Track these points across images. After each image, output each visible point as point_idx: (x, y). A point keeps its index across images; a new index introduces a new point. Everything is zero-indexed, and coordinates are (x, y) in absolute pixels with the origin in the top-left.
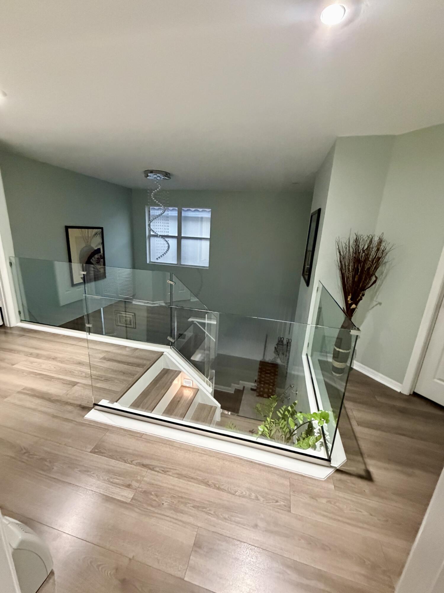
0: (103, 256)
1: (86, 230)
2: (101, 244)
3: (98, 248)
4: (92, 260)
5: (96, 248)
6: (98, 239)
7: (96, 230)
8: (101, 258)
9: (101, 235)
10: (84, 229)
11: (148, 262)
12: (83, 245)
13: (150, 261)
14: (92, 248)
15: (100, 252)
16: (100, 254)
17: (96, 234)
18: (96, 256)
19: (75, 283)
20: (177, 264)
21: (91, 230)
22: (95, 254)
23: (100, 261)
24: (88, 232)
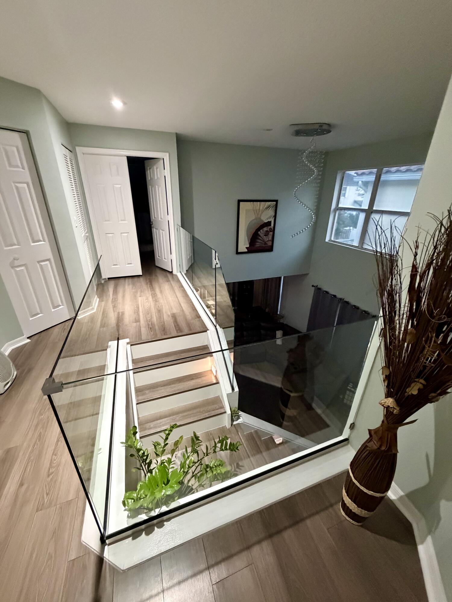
0: (273, 229)
1: (258, 203)
2: (273, 217)
3: (269, 222)
4: (260, 232)
5: (266, 221)
6: (271, 212)
7: (269, 203)
8: (270, 232)
9: (274, 208)
10: (256, 203)
11: (327, 240)
12: (253, 217)
13: (330, 240)
14: (262, 221)
15: (270, 225)
16: (269, 227)
17: (269, 207)
18: (265, 229)
19: (239, 251)
20: (358, 247)
21: (264, 203)
22: (265, 227)
23: (268, 234)
24: (260, 205)
